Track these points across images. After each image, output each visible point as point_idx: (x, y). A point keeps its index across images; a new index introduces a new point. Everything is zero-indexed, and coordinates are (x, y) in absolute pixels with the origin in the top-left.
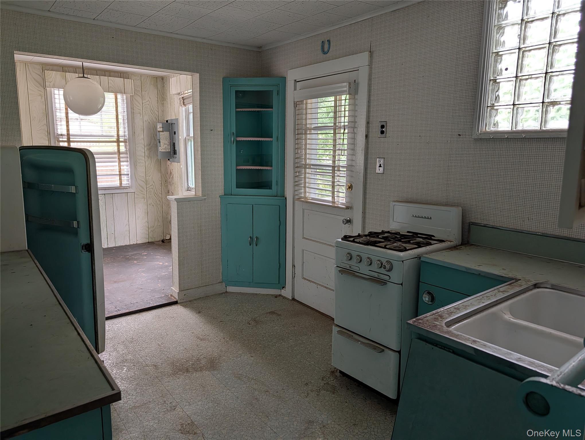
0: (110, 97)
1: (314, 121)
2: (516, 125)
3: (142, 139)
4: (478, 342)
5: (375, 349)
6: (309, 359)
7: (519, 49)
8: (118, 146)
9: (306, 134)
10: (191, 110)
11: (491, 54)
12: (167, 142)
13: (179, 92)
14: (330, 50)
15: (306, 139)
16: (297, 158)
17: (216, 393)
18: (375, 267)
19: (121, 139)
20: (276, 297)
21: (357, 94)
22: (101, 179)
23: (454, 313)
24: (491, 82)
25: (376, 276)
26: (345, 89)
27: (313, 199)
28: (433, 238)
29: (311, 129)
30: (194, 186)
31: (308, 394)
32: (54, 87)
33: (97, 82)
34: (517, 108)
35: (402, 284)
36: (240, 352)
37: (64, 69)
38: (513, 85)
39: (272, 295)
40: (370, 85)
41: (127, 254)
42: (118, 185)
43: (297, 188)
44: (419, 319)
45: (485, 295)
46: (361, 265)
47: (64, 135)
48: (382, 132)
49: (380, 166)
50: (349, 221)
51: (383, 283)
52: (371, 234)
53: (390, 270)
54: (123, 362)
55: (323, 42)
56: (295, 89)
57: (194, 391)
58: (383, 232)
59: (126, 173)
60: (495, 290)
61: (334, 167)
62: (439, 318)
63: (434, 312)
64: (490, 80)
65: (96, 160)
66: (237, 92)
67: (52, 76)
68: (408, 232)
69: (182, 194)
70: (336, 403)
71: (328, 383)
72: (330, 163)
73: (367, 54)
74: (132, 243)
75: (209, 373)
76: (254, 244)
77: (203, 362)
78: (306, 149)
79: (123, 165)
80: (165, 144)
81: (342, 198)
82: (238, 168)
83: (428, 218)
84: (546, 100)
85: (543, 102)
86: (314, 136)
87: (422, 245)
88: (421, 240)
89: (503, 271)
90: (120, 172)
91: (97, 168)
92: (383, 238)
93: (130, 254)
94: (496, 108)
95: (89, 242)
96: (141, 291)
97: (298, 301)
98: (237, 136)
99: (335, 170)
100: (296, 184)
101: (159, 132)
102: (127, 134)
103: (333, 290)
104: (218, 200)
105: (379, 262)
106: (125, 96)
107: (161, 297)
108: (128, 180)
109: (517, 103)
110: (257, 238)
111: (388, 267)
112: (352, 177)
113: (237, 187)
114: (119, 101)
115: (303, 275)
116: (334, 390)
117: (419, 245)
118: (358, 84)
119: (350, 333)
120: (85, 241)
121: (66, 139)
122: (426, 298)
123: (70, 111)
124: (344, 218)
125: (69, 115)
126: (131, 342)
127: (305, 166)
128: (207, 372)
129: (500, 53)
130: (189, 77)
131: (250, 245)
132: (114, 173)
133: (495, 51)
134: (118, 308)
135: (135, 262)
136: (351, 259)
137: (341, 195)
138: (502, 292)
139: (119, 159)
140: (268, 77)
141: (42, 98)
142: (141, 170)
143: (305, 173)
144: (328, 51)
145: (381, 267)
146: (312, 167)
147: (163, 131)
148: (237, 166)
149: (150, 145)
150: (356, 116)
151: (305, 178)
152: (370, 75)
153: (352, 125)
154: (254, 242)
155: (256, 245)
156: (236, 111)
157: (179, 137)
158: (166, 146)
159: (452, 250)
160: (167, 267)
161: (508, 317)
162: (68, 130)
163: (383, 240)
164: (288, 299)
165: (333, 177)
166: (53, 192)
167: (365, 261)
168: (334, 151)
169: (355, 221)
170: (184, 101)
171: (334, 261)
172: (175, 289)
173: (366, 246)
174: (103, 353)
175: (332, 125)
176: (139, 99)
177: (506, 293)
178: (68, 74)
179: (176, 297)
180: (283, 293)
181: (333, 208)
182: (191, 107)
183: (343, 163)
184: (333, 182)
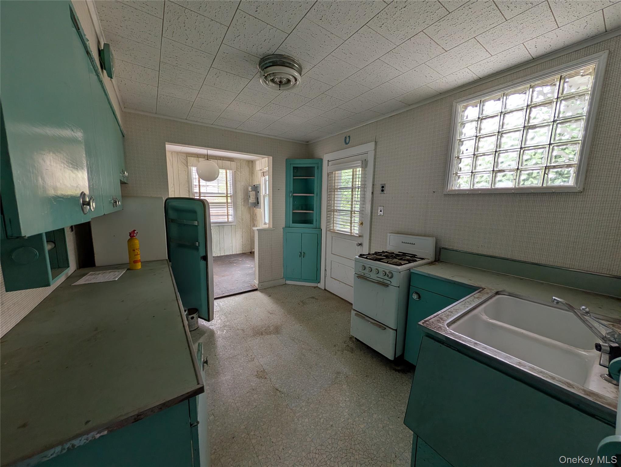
0: (222, 172)
1: (339, 184)
2: (473, 186)
3: (240, 196)
4: (480, 345)
5: (380, 327)
6: (335, 329)
7: (476, 136)
8: (227, 199)
9: (334, 191)
10: (267, 179)
11: (456, 141)
12: (254, 197)
13: (261, 169)
14: (350, 142)
15: (334, 195)
16: (329, 205)
17: (279, 350)
18: (381, 275)
19: (229, 195)
20: (315, 288)
21: (367, 167)
22: (213, 217)
23: (450, 315)
24: (456, 158)
25: (382, 281)
26: (360, 164)
27: (338, 230)
28: (416, 256)
29: (337, 189)
30: (268, 222)
31: (336, 352)
32: (192, 166)
33: (216, 163)
34: (474, 175)
35: (399, 287)
36: (294, 323)
37: (198, 156)
38: (471, 160)
39: (313, 287)
40: (375, 162)
41: (231, 260)
42: (227, 221)
43: (328, 224)
44: (426, 321)
45: (466, 301)
46: (371, 273)
47: (197, 193)
48: (383, 191)
49: (381, 211)
50: (360, 244)
51: (386, 285)
52: (376, 253)
53: (391, 277)
54: (224, 326)
55: (345, 137)
56: (328, 165)
57: (266, 348)
58: (383, 252)
59: (231, 214)
60: (471, 296)
61: (351, 211)
62: (440, 320)
63: (435, 314)
64: (455, 157)
65: (210, 207)
66: (294, 167)
67: (191, 160)
68: (399, 252)
69: (262, 226)
70: (354, 360)
71: (348, 346)
72: (350, 209)
73: (373, 143)
74: (233, 254)
75: (275, 336)
76: (302, 257)
77: (272, 328)
78: (334, 201)
79: (229, 210)
80: (253, 198)
81: (356, 230)
82: (294, 211)
83: (413, 244)
84: (495, 169)
85: (493, 171)
86: (339, 193)
87: (411, 262)
88: (409, 257)
89: (470, 281)
90: (228, 213)
91: (210, 212)
92: (384, 256)
93: (232, 259)
94: (458, 174)
95: (205, 255)
96: (237, 282)
97: (328, 291)
98: (293, 193)
99: (352, 213)
100: (328, 221)
101: (250, 191)
102: (232, 192)
103: (353, 287)
104: (282, 230)
105: (384, 272)
106: (231, 171)
107: (248, 286)
108: (232, 218)
109: (474, 171)
110: (304, 253)
111: (390, 275)
112: (363, 217)
113: (293, 223)
114: (228, 174)
115: (331, 275)
116: (352, 351)
117: (410, 261)
118: (367, 161)
119: (363, 315)
120: (202, 254)
121: (198, 195)
122: (415, 297)
123: (201, 180)
124: (357, 242)
125: (200, 181)
126: (230, 314)
127: (334, 211)
128: (274, 335)
129: (462, 140)
130: (267, 159)
131: (300, 257)
132: (224, 214)
133: (458, 138)
134: (223, 292)
135: (235, 264)
136: (365, 269)
137: (356, 228)
138: (477, 298)
139: (227, 206)
140: (312, 158)
141: (186, 172)
142: (239, 213)
143: (334, 215)
144: (349, 142)
145: (385, 275)
146: (338, 211)
147: (252, 191)
148: (293, 210)
149: (244, 198)
150: (366, 181)
151: (334, 218)
152: (375, 155)
153: (363, 186)
154: (302, 256)
155: (304, 257)
156: (293, 179)
157: (260, 195)
158: (253, 199)
159: (430, 265)
160: (252, 268)
161: (485, 317)
162: (200, 190)
163: (385, 258)
164: (322, 289)
165: (351, 217)
166: (185, 225)
167: (374, 271)
168: (352, 202)
169: (364, 245)
170: (264, 174)
171: (353, 270)
172: (256, 282)
173: (375, 262)
174: (213, 321)
175: (351, 186)
176: (239, 173)
177: (480, 299)
178: (200, 159)
179: (257, 286)
180: (319, 285)
181: (351, 236)
182: (267, 177)
183: (357, 209)
184: (351, 220)
